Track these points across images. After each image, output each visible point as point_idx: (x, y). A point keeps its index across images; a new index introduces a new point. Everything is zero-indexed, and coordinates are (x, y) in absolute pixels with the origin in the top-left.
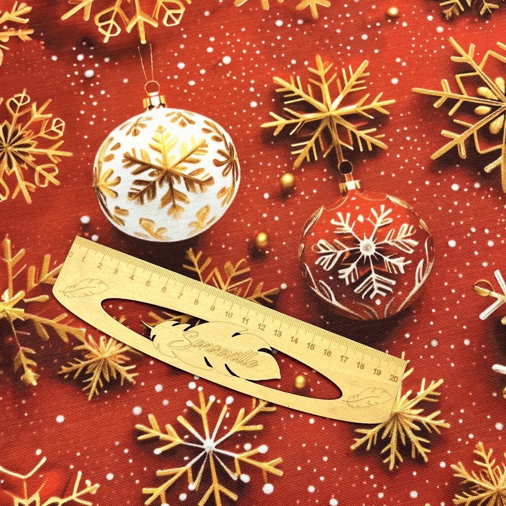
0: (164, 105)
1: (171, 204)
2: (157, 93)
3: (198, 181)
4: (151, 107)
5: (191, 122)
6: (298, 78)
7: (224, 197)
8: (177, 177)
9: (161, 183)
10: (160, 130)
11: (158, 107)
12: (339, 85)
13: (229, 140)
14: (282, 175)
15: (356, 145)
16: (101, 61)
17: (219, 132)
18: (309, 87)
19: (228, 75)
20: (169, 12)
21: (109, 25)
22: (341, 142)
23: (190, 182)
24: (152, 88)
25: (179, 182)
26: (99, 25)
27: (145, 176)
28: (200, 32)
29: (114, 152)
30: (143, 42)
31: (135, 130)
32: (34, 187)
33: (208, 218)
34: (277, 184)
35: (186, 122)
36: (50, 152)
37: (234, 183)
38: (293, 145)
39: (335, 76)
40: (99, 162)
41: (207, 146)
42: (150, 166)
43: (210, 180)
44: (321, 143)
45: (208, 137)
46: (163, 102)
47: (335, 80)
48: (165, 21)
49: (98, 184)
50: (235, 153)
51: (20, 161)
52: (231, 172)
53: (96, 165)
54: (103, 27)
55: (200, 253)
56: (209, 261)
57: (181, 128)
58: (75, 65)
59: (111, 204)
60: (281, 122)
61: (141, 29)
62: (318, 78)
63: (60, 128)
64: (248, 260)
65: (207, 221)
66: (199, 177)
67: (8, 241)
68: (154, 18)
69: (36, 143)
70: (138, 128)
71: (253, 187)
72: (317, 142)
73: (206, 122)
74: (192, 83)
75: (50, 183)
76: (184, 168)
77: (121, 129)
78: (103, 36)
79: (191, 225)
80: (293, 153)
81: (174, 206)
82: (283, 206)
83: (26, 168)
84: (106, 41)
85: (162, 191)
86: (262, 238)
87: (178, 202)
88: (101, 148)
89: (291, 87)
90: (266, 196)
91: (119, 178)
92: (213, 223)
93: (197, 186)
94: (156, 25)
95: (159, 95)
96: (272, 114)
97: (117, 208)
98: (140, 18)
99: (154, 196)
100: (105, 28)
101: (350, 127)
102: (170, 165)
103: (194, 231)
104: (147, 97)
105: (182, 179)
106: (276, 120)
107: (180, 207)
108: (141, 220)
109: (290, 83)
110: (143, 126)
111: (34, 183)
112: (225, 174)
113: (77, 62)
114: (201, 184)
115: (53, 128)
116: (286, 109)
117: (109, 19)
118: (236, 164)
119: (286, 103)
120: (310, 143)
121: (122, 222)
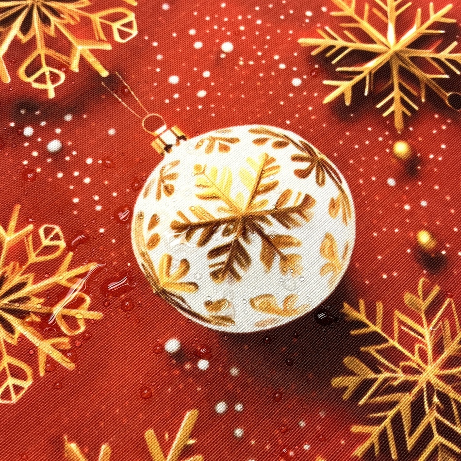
0: (184, 138)
1: (277, 258)
2: (164, 127)
3: (293, 210)
4: (168, 148)
5: (233, 141)
6: (327, 28)
7: (340, 211)
8: (262, 218)
9: (245, 238)
10: (199, 170)
11: (178, 143)
12: (379, 14)
13: (297, 138)
14: (391, 147)
15: (448, 71)
16: (61, 123)
17: (277, 135)
18: (346, 32)
19: (241, 63)
20: (116, 26)
21: (43, 75)
22: (429, 76)
23: (283, 216)
24: (154, 124)
25: (269, 223)
26: (30, 80)
27: (218, 240)
28: (172, 31)
29: (156, 230)
30: (105, 74)
31: (166, 188)
32: (66, 340)
33: (340, 250)
34: (394, 161)
35: (227, 144)
36: (62, 277)
37: (340, 188)
38: (379, 106)
39: (367, 7)
40: (143, 255)
41: (273, 160)
42: (218, 223)
43: (308, 200)
44: (408, 88)
45: (268, 148)
46: (180, 134)
47: (370, 11)
48: (117, 38)
49: (161, 285)
50: (316, 150)
51: (21, 315)
52: (326, 175)
53: (140, 260)
54: (36, 81)
55: (362, 303)
56: (380, 307)
57: (224, 155)
58: (26, 144)
59: (196, 302)
60: (344, 87)
61: (92, 60)
62: (350, 19)
63: (57, 237)
64: (427, 276)
65: (340, 254)
66: (291, 203)
67: (73, 447)
68: (101, 40)
69: (31, 277)
70: (168, 182)
71: (367, 180)
72: (402, 88)
73: (253, 131)
74: (202, 94)
75: (87, 321)
76: (263, 203)
77: (145, 195)
78: (45, 92)
79: (322, 271)
80: (385, 114)
81: (284, 258)
82: (420, 183)
83: (38, 319)
84: (52, 95)
85: (254, 247)
86: (424, 238)
87: (286, 251)
88: (133, 235)
89: (328, 42)
90: (391, 182)
91: (185, 262)
92: (350, 253)
93: (295, 216)
94: (108, 47)
95: (169, 127)
96: (326, 82)
97: (208, 304)
98: (81, 49)
99: (248, 259)
100: (41, 79)
101: (427, 54)
102: (243, 207)
103: (333, 277)
104: (154, 138)
105: (269, 217)
106: (336, 87)
107: (293, 256)
108: (252, 302)
109: (322, 37)
110: (172, 177)
111: (61, 334)
112: (321, 183)
113: (27, 139)
114: (299, 210)
115: (46, 242)
116: (339, 69)
117: (39, 67)
118: (325, 162)
119: (334, 62)
120: (396, 94)
121: (227, 319)
